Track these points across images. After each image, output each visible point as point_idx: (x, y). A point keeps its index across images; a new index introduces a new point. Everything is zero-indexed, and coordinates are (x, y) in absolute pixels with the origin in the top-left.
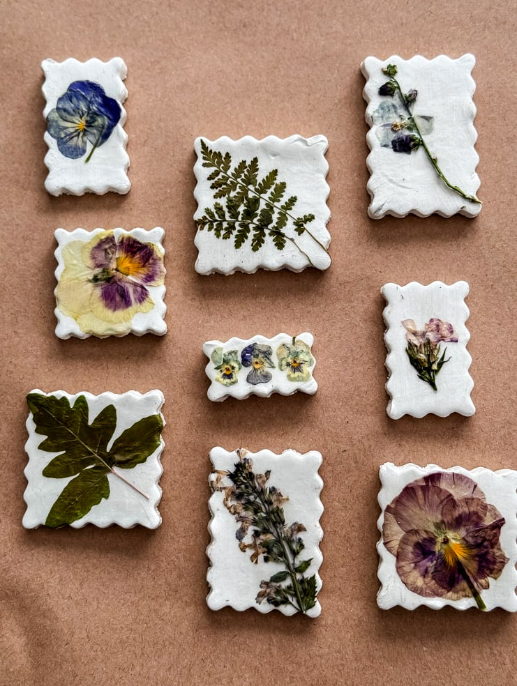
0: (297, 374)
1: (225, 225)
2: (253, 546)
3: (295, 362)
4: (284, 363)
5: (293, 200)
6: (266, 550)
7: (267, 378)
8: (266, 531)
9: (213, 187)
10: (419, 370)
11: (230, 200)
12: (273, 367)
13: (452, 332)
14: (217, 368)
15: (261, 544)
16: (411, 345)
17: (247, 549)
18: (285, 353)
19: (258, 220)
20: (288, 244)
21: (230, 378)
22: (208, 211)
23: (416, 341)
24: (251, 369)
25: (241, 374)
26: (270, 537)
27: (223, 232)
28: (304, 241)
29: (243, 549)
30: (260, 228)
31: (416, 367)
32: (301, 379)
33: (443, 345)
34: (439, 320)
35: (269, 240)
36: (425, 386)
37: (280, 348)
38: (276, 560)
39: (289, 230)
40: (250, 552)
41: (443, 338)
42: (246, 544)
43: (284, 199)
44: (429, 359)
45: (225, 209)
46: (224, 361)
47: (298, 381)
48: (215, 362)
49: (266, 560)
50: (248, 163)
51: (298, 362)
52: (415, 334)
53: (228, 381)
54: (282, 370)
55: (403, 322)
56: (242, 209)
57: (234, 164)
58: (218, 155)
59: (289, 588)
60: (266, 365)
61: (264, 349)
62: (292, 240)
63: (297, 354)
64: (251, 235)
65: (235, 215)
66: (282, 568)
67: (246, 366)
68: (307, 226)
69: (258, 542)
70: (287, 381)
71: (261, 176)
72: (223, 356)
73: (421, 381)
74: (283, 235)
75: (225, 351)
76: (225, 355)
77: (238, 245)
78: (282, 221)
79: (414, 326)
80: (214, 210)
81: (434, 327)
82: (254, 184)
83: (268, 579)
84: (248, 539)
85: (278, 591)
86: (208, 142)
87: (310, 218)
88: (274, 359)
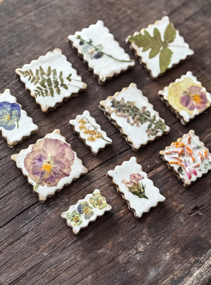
0: (102, 206)
1: (44, 92)
2: (135, 122)
3: (98, 202)
4: (95, 204)
5: (61, 73)
6: (139, 121)
7: (92, 213)
8: (135, 115)
9: (32, 82)
10: (138, 195)
11: (40, 83)
12: (92, 208)
13: (140, 176)
14: (72, 221)
15: (137, 120)
16: (130, 188)
17: (134, 124)
18: (93, 201)
19: (54, 84)
20: (69, 86)
21: (79, 222)
22: (36, 91)
23: (130, 186)
24: (84, 214)
25: (82, 217)
26: (138, 116)
27: (45, 94)
28: (73, 82)
29: (132, 125)
30: (56, 86)
31: (136, 195)
32: (104, 207)
33: (140, 182)
34: (133, 174)
35: (62, 89)
36: (143, 199)
37: (90, 200)
38: (145, 122)
39: (66, 82)
40: (135, 125)
41: (138, 180)
42: (132, 123)
43: (58, 74)
44: (139, 189)
45: (41, 87)
46: (73, 216)
47: (104, 208)
48: (69, 219)
49: (142, 123)
50: (39, 69)
51: (99, 201)
52: (128, 183)
53: (79, 223)
54: (96, 208)
55: (122, 182)
56: (46, 84)
57: (34, 72)
58: (27, 72)
59: (155, 127)
60: (89, 209)
61: (84, 204)
62: (69, 84)
63: (98, 199)
64: (55, 90)
65: (45, 87)
66: (148, 123)
67: (82, 214)
68: (71, 78)
69: (136, 120)
70: (100, 210)
71: (46, 71)
72: (71, 215)
73: (141, 198)
74: (65, 85)
75: (71, 213)
76: (71, 214)
77: (52, 96)
78: (62, 80)
79: (126, 181)
80: (37, 89)
81: (133, 177)
82: (45, 74)
83: (147, 129)
84: (132, 121)
85: (153, 130)
86: (21, 70)
87: (71, 75)
88: (90, 205)
